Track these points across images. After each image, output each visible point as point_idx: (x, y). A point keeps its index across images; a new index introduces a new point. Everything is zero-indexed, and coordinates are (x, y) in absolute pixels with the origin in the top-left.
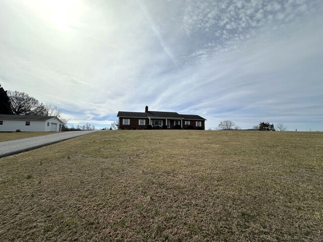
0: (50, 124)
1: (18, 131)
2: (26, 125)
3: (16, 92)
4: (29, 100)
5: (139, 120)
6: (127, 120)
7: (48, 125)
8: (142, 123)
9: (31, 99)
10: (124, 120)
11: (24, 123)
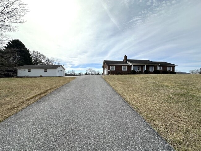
0: (59, 71)
1: (41, 76)
2: (45, 72)
3: (33, 51)
4: (41, 56)
5: (123, 67)
6: (113, 67)
7: (58, 72)
8: (124, 69)
9: (41, 55)
10: (111, 67)
11: (43, 70)
